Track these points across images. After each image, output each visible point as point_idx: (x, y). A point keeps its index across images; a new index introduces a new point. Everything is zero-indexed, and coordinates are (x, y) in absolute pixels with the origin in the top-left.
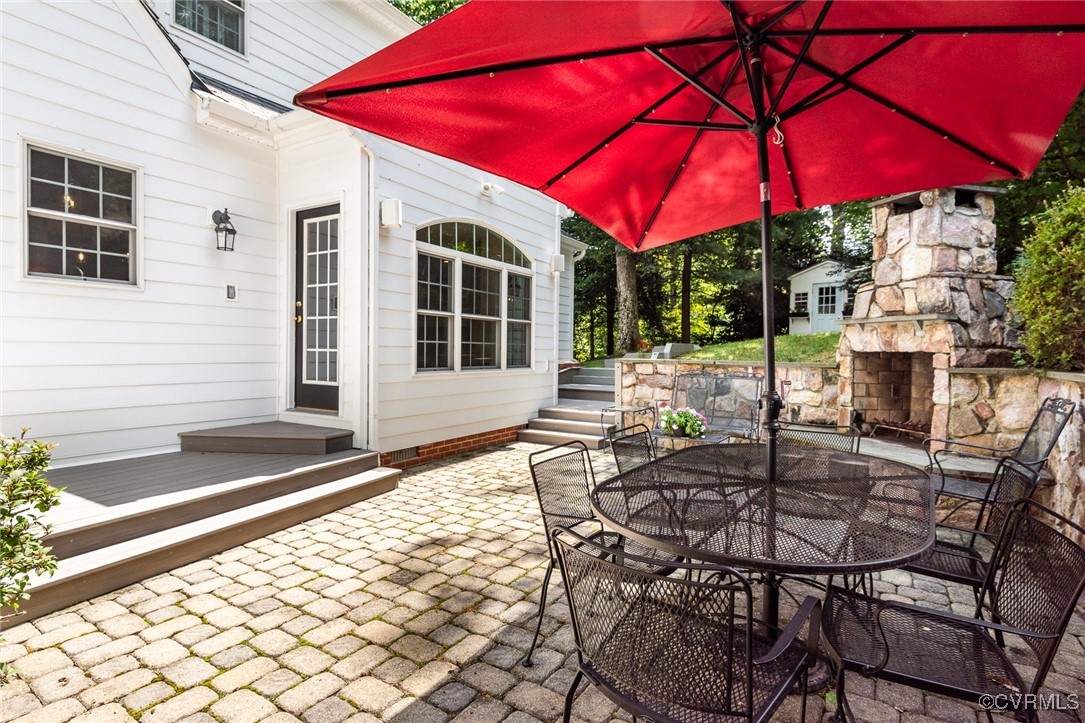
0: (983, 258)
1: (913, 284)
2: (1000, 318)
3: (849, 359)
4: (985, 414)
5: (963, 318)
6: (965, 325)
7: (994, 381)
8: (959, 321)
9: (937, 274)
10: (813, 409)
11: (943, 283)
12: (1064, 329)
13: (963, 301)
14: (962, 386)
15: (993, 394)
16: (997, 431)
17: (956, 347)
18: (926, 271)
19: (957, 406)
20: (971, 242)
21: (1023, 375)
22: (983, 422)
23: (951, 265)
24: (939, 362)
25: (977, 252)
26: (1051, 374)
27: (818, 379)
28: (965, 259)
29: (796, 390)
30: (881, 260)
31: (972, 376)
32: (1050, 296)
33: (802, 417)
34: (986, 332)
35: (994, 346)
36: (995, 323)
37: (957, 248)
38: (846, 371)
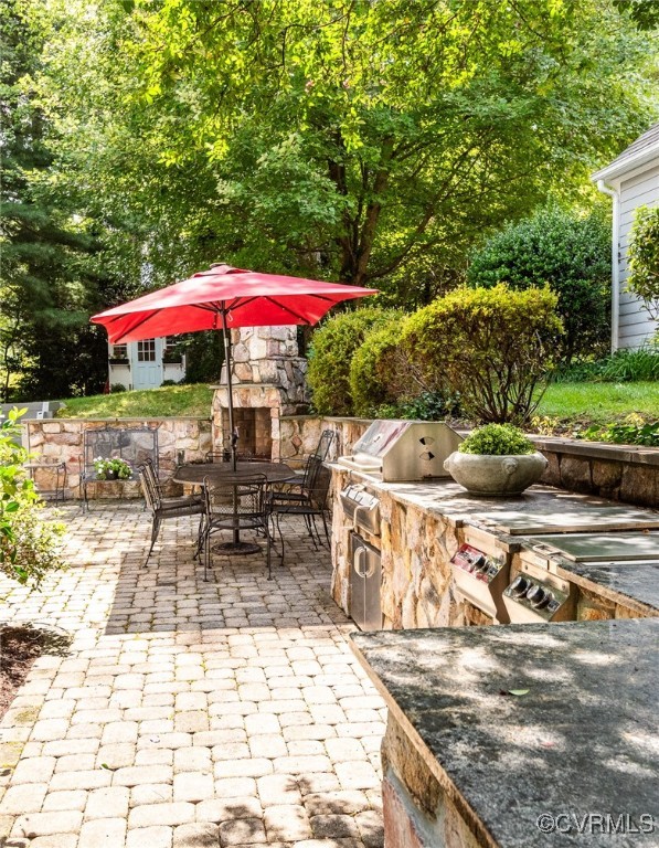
0: (291, 347)
1: (257, 363)
2: (301, 385)
3: (220, 413)
4: (297, 443)
5: (285, 386)
6: (285, 390)
7: (301, 424)
8: (282, 388)
9: (269, 358)
10: (193, 453)
11: (274, 364)
12: (329, 394)
13: (284, 375)
14: (285, 426)
15: (301, 431)
16: (304, 452)
17: (282, 404)
18: (264, 355)
19: (284, 440)
20: (286, 337)
21: (313, 419)
22: (297, 448)
23: (276, 352)
24: (274, 413)
25: (288, 343)
26: (326, 418)
27: (196, 428)
28: (283, 348)
29: (180, 438)
30: (237, 344)
31: (291, 421)
32: (324, 377)
33: (186, 459)
34: (295, 394)
35: (299, 402)
36: (299, 389)
37: (279, 341)
38: (218, 422)
